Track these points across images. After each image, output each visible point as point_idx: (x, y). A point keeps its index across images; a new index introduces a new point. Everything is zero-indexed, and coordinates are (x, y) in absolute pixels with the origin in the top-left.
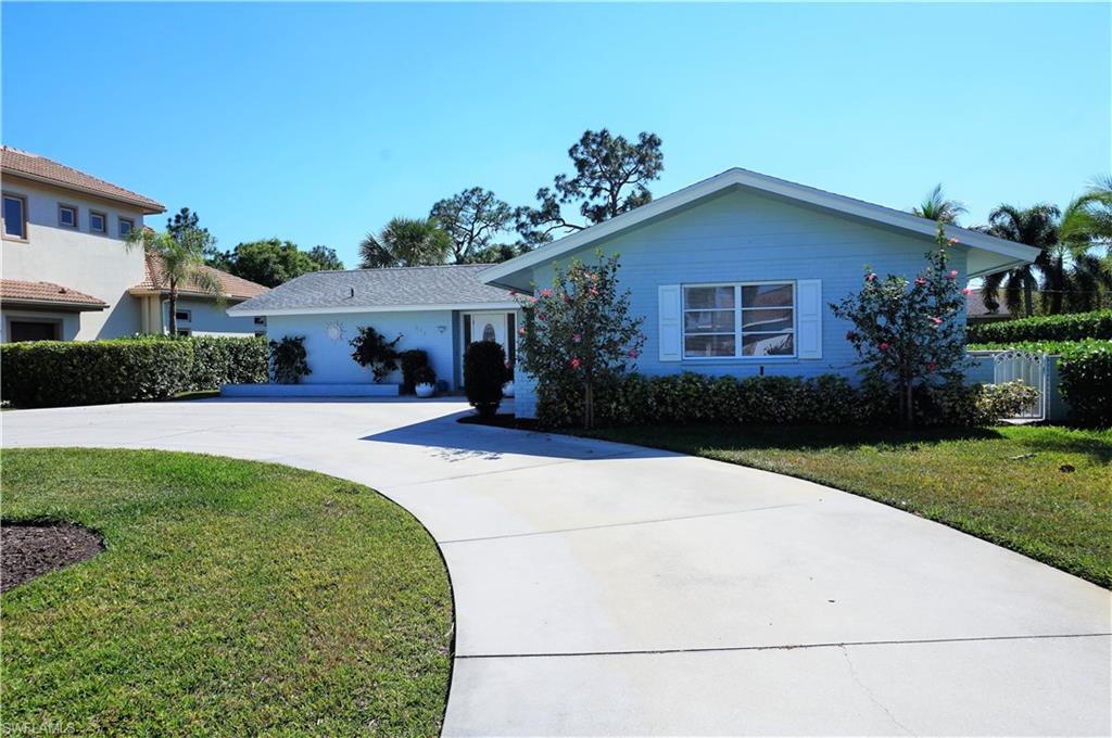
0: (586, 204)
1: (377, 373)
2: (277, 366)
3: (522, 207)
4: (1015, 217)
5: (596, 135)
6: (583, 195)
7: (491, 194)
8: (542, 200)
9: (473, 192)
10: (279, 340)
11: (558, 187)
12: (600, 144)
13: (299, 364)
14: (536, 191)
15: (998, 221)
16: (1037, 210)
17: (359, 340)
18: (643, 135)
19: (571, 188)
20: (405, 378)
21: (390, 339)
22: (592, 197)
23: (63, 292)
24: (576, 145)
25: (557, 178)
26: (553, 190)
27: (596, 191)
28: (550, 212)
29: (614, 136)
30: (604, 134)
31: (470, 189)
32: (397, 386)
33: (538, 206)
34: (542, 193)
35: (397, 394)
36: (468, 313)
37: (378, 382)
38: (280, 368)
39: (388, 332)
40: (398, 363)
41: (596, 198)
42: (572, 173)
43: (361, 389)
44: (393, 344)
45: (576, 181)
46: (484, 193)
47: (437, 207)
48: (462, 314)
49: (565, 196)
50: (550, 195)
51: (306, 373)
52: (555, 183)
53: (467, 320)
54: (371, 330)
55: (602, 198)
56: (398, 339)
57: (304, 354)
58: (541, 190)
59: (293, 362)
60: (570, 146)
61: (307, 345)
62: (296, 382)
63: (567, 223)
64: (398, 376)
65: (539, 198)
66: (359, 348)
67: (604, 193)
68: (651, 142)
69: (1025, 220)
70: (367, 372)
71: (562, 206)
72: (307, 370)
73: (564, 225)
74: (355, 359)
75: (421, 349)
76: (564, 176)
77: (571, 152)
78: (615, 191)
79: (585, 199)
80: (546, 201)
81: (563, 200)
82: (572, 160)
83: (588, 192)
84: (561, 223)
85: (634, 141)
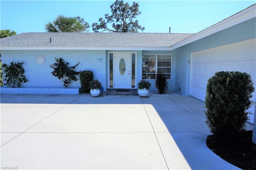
0: (114, 24)
1: (66, 82)
2: (8, 78)
3: (95, 23)
5: (119, 2)
6: (113, 21)
7: (83, 19)
8: (100, 22)
10: (8, 64)
11: (106, 18)
12: (120, 5)
13: (21, 77)
17: (56, 64)
18: (134, 3)
19: (109, 19)
20: (82, 85)
21: (71, 64)
22: (117, 22)
24: (113, 5)
25: (106, 15)
26: (104, 19)
27: (118, 20)
28: (103, 26)
29: (125, 3)
30: (122, 2)
31: (76, 17)
32: (78, 89)
33: (99, 23)
34: (100, 19)
35: (78, 93)
36: (111, 53)
37: (66, 87)
38: (9, 79)
39: (71, 61)
40: (78, 77)
41: (118, 22)
42: (110, 14)
43: (57, 91)
44: (74, 67)
45: (112, 16)
46: (81, 18)
48: (109, 53)
49: (108, 21)
50: (103, 20)
51: (25, 82)
52: (105, 16)
53: (111, 55)
54: (61, 60)
55: (119, 22)
56: (77, 65)
57: (23, 71)
58: (100, 18)
59: (17, 75)
60: (111, 5)
61: (24, 67)
62: (19, 86)
63: (108, 29)
64: (77, 84)
65: (99, 21)
66: (56, 69)
67: (120, 20)
68: (136, 5)
70: (60, 82)
71: (107, 23)
72: (25, 80)
74: (54, 75)
75: (89, 70)
76: (108, 15)
77: (111, 7)
78: (124, 20)
79: (114, 22)
80: (102, 22)
81: (107, 22)
82: (111, 10)
83: (115, 20)
84: (107, 29)
85: (131, 5)
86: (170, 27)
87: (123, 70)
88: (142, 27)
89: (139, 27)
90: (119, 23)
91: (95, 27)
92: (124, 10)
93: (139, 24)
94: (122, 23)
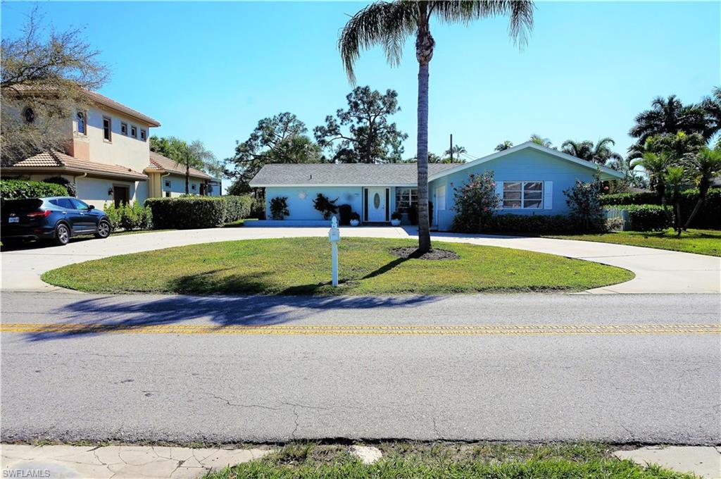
0: (353, 125)
1: (326, 215)
3: (319, 126)
4: (575, 146)
5: (363, 89)
6: (352, 121)
7: (294, 116)
8: (328, 123)
9: (285, 115)
10: (275, 198)
11: (338, 115)
12: (364, 94)
13: (284, 211)
14: (325, 118)
15: (566, 147)
16: (584, 144)
17: (316, 199)
18: (388, 91)
19: (345, 117)
20: (342, 217)
21: (331, 199)
22: (358, 123)
23: (130, 170)
24: (351, 94)
25: (338, 111)
26: (335, 117)
27: (360, 119)
28: (333, 130)
30: (367, 89)
31: (283, 113)
33: (326, 126)
36: (367, 188)
37: (327, 219)
38: (274, 213)
39: (331, 196)
40: (337, 210)
41: (360, 123)
42: (346, 108)
43: (320, 223)
44: (333, 202)
45: (349, 113)
46: (291, 115)
47: (261, 122)
48: (364, 188)
49: (342, 121)
50: (333, 119)
51: (287, 215)
52: (337, 113)
53: (366, 191)
54: (321, 195)
55: (363, 123)
56: (337, 199)
57: (286, 206)
58: (328, 117)
59: (281, 209)
60: (348, 94)
61: (287, 202)
62: (282, 219)
65: (326, 122)
66: (317, 203)
67: (364, 120)
68: (392, 94)
69: (578, 149)
70: (321, 214)
71: (341, 126)
72: (287, 213)
73: (342, 137)
74: (315, 208)
75: (348, 204)
76: (342, 110)
77: (348, 97)
78: (372, 120)
79: (353, 123)
80: (331, 123)
81: (341, 124)
82: (347, 102)
83: (356, 120)
84: (339, 136)
85: (383, 93)
86: (451, 135)
87: (377, 204)
88: (403, 133)
89: (399, 134)
90: (361, 125)
91: (319, 133)
92: (371, 104)
93: (398, 129)
94: (368, 124)
